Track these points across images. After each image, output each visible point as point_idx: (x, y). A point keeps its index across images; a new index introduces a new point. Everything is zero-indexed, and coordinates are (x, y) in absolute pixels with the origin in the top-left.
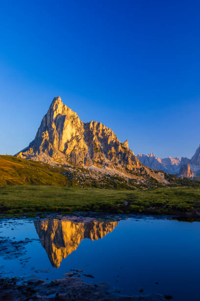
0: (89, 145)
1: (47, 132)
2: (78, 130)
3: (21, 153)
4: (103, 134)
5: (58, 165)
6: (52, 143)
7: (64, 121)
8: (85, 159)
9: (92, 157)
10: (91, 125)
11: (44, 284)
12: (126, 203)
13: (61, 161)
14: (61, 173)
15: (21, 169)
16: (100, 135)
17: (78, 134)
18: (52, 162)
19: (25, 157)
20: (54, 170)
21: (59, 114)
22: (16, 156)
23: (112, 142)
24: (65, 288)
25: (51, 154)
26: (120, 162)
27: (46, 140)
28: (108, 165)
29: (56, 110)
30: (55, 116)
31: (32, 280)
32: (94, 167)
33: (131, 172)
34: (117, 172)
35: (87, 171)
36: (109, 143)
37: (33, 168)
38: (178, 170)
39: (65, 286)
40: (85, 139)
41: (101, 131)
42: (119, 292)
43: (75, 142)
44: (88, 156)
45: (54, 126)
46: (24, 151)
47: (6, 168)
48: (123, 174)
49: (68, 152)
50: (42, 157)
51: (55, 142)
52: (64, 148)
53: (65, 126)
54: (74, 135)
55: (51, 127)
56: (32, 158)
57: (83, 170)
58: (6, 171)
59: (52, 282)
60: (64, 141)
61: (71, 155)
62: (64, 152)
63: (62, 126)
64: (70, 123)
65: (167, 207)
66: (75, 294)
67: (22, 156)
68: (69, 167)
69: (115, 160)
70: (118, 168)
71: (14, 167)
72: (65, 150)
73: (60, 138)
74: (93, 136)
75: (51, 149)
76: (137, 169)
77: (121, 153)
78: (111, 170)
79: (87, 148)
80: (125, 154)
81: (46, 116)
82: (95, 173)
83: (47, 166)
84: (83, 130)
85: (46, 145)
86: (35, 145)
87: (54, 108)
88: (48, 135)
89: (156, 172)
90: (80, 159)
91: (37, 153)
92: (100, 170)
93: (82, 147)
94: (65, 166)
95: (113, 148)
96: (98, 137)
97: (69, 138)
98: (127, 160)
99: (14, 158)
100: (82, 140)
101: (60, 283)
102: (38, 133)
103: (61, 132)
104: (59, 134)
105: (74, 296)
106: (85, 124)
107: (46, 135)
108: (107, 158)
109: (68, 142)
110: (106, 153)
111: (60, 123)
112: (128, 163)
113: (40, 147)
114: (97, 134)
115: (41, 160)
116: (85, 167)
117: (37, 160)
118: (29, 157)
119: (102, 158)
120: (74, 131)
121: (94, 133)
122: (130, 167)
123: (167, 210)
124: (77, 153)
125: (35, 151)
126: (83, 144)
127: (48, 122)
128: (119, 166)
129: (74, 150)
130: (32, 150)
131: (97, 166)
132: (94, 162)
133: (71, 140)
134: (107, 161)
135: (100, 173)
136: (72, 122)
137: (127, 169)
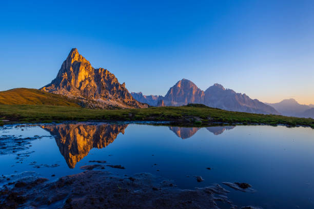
0: (97, 84)
1: (66, 73)
2: (90, 73)
3: (44, 88)
4: (108, 77)
5: (74, 97)
6: (70, 81)
7: (79, 66)
8: (95, 94)
9: (100, 93)
10: (100, 71)
11: (45, 184)
12: (131, 115)
13: (76, 95)
14: (77, 103)
15: (45, 99)
16: (106, 78)
17: (89, 76)
18: (70, 95)
19: (48, 91)
20: (72, 101)
21: (76, 61)
22: (40, 89)
23: (114, 83)
24: (83, 187)
25: (69, 89)
26: (119, 97)
27: (65, 79)
28: (111, 99)
29: (73, 58)
30: (72, 62)
31: (25, 179)
32: (101, 99)
33: (126, 104)
34: (117, 103)
35: (96, 103)
36: (112, 84)
37: (55, 99)
38: (156, 103)
39: (83, 184)
40: (95, 80)
41: (107, 76)
42: (171, 185)
43: (87, 82)
44: (97, 92)
45: (71, 69)
46: (47, 86)
47: (32, 99)
48: (121, 105)
49: (82, 88)
50: (62, 91)
51: (73, 81)
52: (79, 86)
53: (80, 69)
54: (87, 77)
55: (69, 70)
56: (54, 92)
57: (93, 101)
58: (32, 101)
59: (61, 180)
60: (79, 80)
61: (84, 91)
62: (79, 89)
63: (78, 69)
64: (84, 68)
65: (163, 116)
66: (102, 196)
67: (45, 90)
68: (83, 99)
69: (116, 96)
70: (117, 101)
71: (38, 98)
72: (80, 87)
73: (76, 78)
74: (101, 79)
75: (69, 86)
76: (131, 102)
77: (120, 91)
78: (113, 102)
79: (96, 86)
80: (123, 92)
81: (65, 62)
82: (102, 103)
83: (66, 98)
84: (94, 74)
85: (65, 83)
86: (56, 82)
87: (72, 56)
88: (66, 75)
89: (143, 104)
90: (91, 94)
91: (58, 89)
92: (106, 102)
93: (93, 85)
94: (80, 98)
95: (115, 88)
96: (104, 79)
97: (83, 78)
98: (124, 96)
99: (39, 91)
100: (93, 81)
101: (74, 179)
102: (59, 74)
103: (77, 75)
104: (76, 75)
105: (101, 200)
106: (95, 70)
107: (65, 75)
108: (111, 94)
109: (82, 81)
110: (109, 90)
111: (77, 68)
112: (124, 98)
113: (61, 84)
114: (104, 77)
115: (61, 93)
116: (95, 100)
117: (58, 93)
118: (51, 91)
119: (107, 94)
120: (87, 74)
121: (102, 77)
122: (126, 100)
123: (163, 118)
124: (89, 89)
125: (56, 87)
126: (93, 83)
127: (67, 66)
128: (119, 99)
129: (87, 87)
130: (53, 86)
131: (104, 99)
132: (101, 96)
133: (85, 80)
134: (110, 96)
135: (105, 104)
136: (86, 68)
137: (124, 102)
